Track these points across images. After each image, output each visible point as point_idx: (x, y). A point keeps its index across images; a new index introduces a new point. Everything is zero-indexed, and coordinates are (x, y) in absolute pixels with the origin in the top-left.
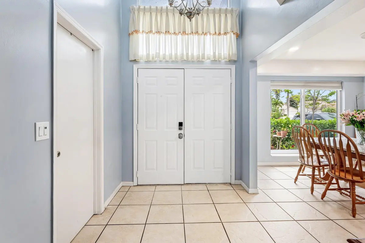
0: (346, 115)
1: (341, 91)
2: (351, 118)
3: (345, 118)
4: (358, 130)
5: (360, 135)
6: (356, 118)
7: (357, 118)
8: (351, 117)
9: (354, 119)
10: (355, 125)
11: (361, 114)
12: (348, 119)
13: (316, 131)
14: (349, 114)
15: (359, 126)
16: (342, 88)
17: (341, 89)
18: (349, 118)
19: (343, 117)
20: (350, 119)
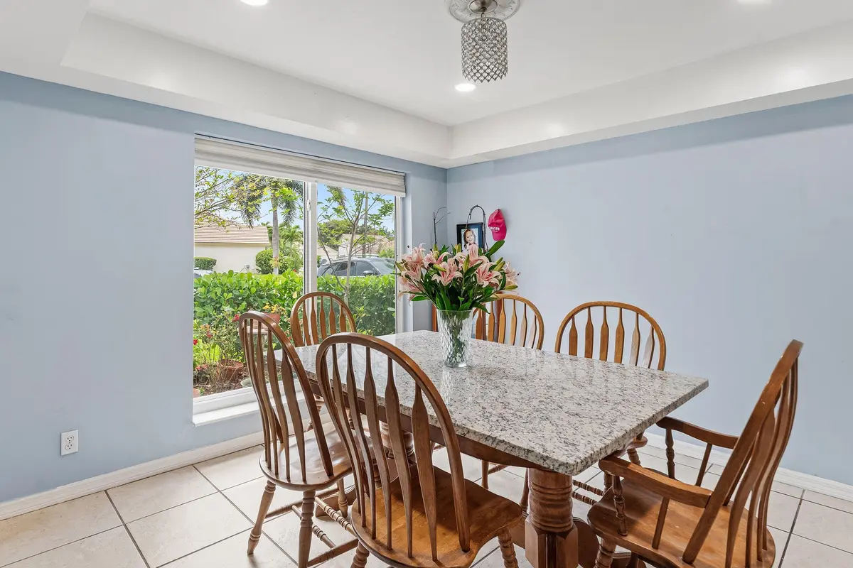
0: (411, 266)
1: (403, 199)
2: (428, 276)
3: (411, 273)
4: (445, 317)
5: (450, 331)
6: (439, 275)
7: (440, 272)
8: (424, 272)
9: (435, 277)
10: (437, 299)
11: (451, 260)
12: (419, 279)
13: (343, 316)
14: (419, 262)
15: (447, 302)
16: (406, 192)
17: (403, 195)
18: (420, 277)
19: (403, 273)
20: (422, 278)
